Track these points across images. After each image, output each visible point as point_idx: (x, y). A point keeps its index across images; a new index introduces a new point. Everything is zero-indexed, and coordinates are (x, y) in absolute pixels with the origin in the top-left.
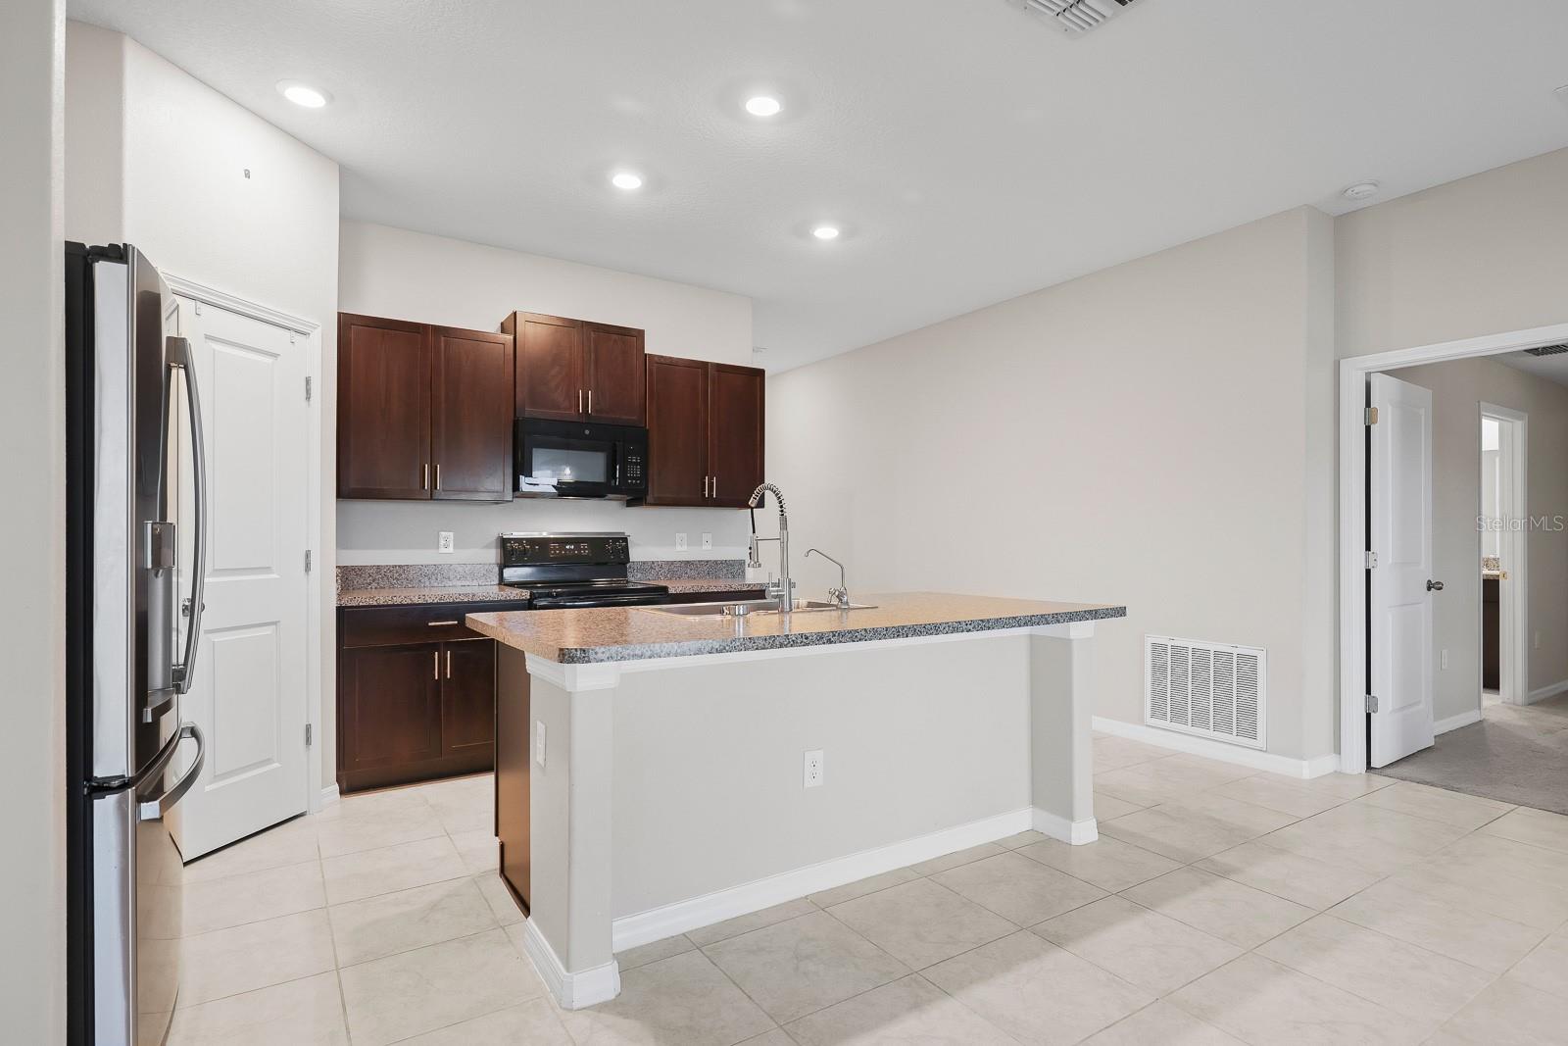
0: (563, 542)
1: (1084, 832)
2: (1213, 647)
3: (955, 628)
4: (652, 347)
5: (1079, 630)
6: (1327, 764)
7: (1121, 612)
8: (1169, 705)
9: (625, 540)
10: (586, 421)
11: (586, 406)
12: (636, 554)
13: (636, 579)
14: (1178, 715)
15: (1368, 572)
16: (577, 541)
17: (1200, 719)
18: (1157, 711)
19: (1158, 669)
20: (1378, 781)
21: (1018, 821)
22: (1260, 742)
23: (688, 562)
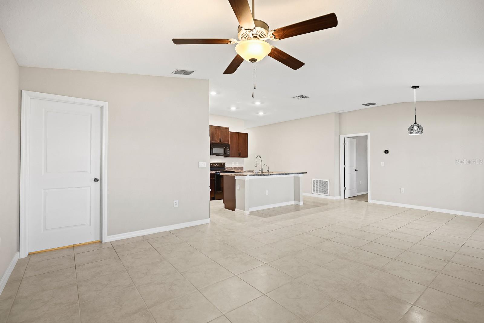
0: (215, 164)
1: (301, 203)
2: (322, 180)
3: (285, 174)
4: (230, 130)
5: (301, 175)
6: (338, 197)
7: (306, 173)
8: (315, 190)
9: (225, 163)
10: (221, 143)
11: (220, 141)
12: (226, 166)
13: (226, 170)
14: (317, 191)
15: (344, 168)
16: (217, 163)
17: (320, 192)
18: (314, 191)
19: (314, 184)
20: (347, 200)
21: (293, 203)
22: (329, 194)
23: (234, 167)
